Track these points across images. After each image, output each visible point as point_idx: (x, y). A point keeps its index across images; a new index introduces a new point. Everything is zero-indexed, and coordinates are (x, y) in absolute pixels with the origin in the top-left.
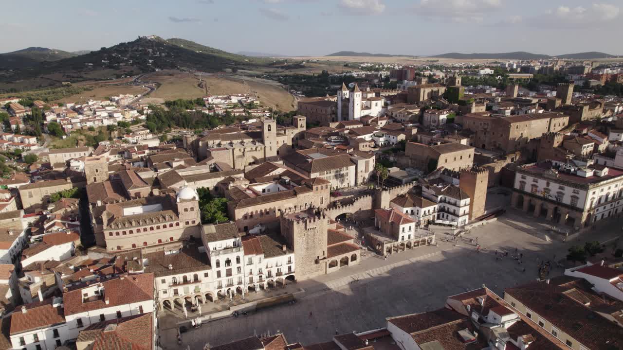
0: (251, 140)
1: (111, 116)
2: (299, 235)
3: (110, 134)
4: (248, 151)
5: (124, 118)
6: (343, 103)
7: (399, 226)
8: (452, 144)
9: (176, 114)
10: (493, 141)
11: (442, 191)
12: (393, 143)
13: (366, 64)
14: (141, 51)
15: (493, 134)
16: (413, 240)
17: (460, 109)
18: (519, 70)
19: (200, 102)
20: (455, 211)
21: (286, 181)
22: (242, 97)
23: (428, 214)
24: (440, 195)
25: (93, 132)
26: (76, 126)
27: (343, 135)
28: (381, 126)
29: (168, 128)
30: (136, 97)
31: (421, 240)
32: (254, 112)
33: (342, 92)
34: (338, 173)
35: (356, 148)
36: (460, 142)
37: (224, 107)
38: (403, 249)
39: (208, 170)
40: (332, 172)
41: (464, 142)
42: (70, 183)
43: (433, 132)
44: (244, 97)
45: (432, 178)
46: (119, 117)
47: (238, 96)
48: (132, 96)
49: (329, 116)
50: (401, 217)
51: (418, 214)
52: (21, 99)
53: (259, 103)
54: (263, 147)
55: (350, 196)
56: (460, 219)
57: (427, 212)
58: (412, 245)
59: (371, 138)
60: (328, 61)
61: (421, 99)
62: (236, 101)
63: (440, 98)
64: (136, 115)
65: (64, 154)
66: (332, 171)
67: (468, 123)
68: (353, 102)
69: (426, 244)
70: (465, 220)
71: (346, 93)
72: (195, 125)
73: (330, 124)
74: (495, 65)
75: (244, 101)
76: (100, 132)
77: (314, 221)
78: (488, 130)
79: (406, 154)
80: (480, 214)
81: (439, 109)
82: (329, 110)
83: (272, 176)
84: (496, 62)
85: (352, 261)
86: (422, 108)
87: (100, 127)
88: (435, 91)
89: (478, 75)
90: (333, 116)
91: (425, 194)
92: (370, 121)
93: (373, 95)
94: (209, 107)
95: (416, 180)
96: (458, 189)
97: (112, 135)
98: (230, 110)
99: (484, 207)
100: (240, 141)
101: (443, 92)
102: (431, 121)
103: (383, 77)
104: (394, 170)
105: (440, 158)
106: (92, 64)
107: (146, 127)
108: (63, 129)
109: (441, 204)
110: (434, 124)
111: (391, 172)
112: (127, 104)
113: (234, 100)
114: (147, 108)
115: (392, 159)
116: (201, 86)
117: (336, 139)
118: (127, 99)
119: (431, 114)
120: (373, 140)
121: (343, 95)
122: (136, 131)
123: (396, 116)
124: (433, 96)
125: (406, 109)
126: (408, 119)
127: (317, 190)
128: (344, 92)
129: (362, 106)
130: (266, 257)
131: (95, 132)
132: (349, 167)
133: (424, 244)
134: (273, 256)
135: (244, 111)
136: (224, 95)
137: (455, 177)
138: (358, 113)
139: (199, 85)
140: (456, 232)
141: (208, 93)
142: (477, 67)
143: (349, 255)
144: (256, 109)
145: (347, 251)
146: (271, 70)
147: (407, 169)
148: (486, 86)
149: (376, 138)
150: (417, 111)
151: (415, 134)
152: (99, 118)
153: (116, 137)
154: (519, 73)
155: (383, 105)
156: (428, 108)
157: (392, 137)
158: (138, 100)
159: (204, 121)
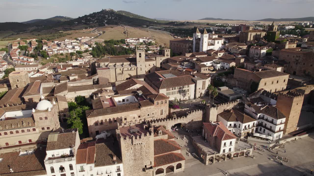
0: (129, 63)
1: (73, 48)
2: (127, 149)
3: (72, 57)
4: (125, 70)
5: (80, 49)
6: (196, 41)
7: (221, 141)
8: (271, 72)
9: (108, 48)
10: (303, 69)
11: (261, 109)
12: (227, 68)
13: (219, 24)
14: (102, 16)
15: (304, 64)
16: (233, 152)
17: (276, 46)
18: (311, 26)
19: (123, 41)
20: (271, 127)
21: (140, 94)
22: (146, 39)
23: (248, 128)
24: (259, 113)
25: (62, 56)
26: (54, 52)
27: (192, 62)
28: (220, 56)
29: (103, 55)
30: (90, 38)
31: (240, 152)
32: (152, 48)
33: (196, 34)
34: (181, 90)
35: (199, 71)
36: (276, 69)
37: (135, 44)
38: (224, 159)
39: (92, 83)
40: (176, 89)
41: (279, 69)
42: (5, 87)
43: (255, 61)
44: (147, 39)
45: (253, 97)
46: (77, 48)
47: (143, 38)
48: (88, 38)
49: (187, 49)
50: (224, 133)
51: (239, 127)
52: (37, 39)
53: (154, 42)
54: (136, 68)
55: (186, 109)
56: (276, 135)
57: (247, 127)
58: (232, 156)
59: (211, 65)
60: (199, 22)
61: (249, 40)
62: (142, 41)
63: (262, 39)
64: (87, 48)
65: (23, 68)
66: (176, 87)
67: (282, 56)
68: (203, 40)
69: (244, 155)
70: (280, 135)
71: (199, 35)
72: (118, 54)
73: (186, 54)
74: (295, 24)
75: (146, 41)
76: (67, 56)
77: (140, 137)
78: (299, 61)
79: (234, 77)
80: (293, 130)
81: (260, 46)
82: (187, 45)
83: (132, 90)
84: (295, 23)
85: (177, 168)
86: (249, 45)
87: (67, 53)
88: (258, 35)
89: (284, 29)
90: (190, 49)
91: (247, 111)
92: (212, 53)
93: (217, 36)
94: (127, 44)
95: (240, 98)
96: (275, 109)
97: (73, 58)
98: (138, 46)
99: (297, 125)
100: (121, 63)
101: (264, 35)
102: (255, 53)
103: (227, 30)
104: (224, 89)
105: (260, 82)
106: (77, 23)
107: (91, 54)
108: (48, 54)
109: (259, 120)
110: (257, 56)
111: (221, 90)
112: (85, 41)
113: (141, 41)
114: (94, 44)
115: (224, 80)
116: (125, 33)
117: (187, 64)
118: (85, 39)
119: (255, 49)
120: (212, 66)
121: (197, 36)
122: (85, 56)
123: (231, 50)
124: (257, 38)
125: (237, 45)
126: (238, 52)
127: (158, 104)
128: (197, 34)
129: (209, 43)
130: (96, 166)
131: (64, 56)
132: (190, 85)
133: (243, 155)
134: (104, 165)
135: (146, 47)
136: (136, 38)
137: (273, 98)
138: (205, 48)
139: (124, 33)
140: (271, 145)
141: (128, 37)
142: (284, 25)
143: (175, 164)
144: (153, 46)
145: (173, 161)
146: (168, 26)
147: (234, 88)
148: (290, 35)
149: (215, 64)
150: (245, 47)
151: (242, 63)
152: (67, 48)
153: (75, 59)
154: (312, 28)
155: (223, 43)
156: (253, 45)
157: (226, 64)
158: (91, 40)
159: (123, 51)
